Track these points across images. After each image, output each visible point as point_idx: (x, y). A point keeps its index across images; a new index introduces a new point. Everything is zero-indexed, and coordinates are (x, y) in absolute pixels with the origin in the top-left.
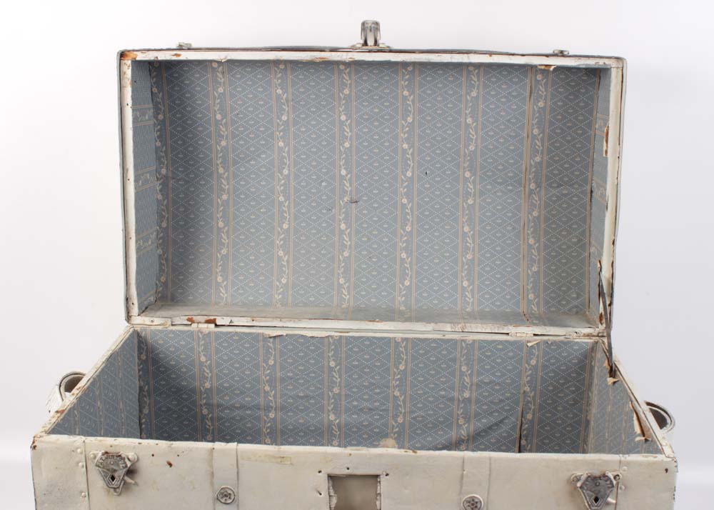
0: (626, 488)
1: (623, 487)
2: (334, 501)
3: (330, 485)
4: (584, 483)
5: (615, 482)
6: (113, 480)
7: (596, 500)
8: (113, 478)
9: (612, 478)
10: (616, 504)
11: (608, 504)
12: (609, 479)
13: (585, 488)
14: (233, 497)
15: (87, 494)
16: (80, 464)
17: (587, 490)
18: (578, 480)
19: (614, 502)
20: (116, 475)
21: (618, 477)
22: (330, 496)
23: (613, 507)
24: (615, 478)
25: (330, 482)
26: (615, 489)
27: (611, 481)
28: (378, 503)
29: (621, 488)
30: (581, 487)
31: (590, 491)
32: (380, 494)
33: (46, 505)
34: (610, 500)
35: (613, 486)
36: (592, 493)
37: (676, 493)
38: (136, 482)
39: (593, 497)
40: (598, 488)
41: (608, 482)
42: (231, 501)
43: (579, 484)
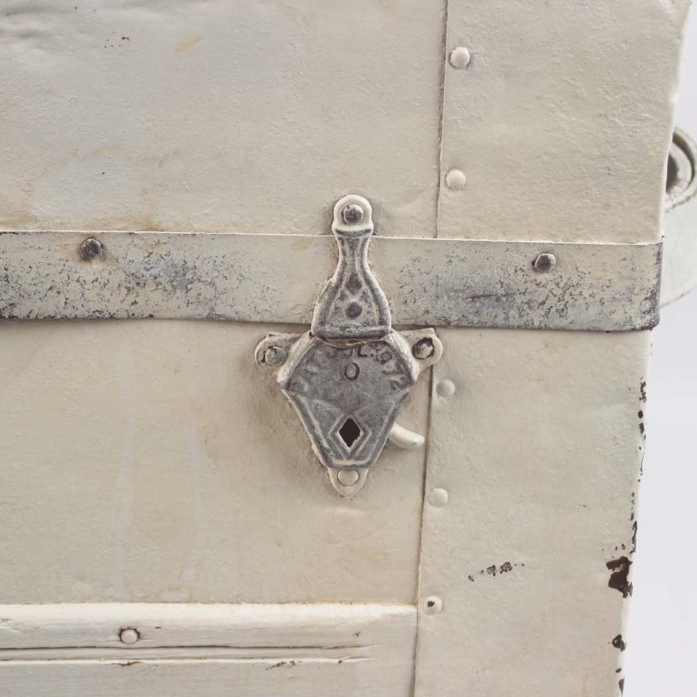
0: (459, 387)
1: (451, 386)
4: (297, 370)
5: (416, 367)
7: (350, 431)
9: (406, 349)
10: (427, 447)
11: (394, 448)
12: (395, 353)
13: (306, 388)
17: (314, 393)
18: (282, 359)
19: (419, 439)
21: (427, 349)
23: (415, 460)
24: (416, 350)
26: (420, 393)
27: (401, 362)
29: (441, 389)
30: (289, 385)
31: (325, 398)
34: (399, 431)
35: (409, 380)
36: (335, 410)
37: (647, 408)
39: (338, 422)
40: (354, 387)
41: (392, 365)
43: (282, 375)
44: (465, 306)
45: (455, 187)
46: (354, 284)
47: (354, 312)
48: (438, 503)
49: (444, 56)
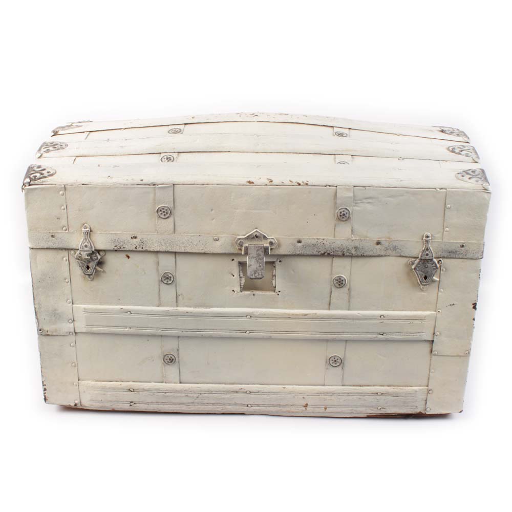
0: (446, 269)
1: (444, 269)
2: (243, 280)
3: (241, 269)
4: (416, 266)
5: (438, 266)
6: (88, 269)
7: (426, 278)
8: (88, 268)
9: (436, 262)
10: (439, 281)
11: (434, 281)
12: (434, 263)
13: (418, 269)
14: (172, 279)
15: (69, 280)
16: (64, 259)
17: (419, 271)
18: (413, 264)
19: (438, 279)
20: (90, 265)
21: (440, 262)
22: (240, 277)
23: (437, 284)
24: (438, 262)
25: (240, 267)
26: (438, 270)
27: (436, 264)
28: (274, 282)
29: (443, 270)
30: (415, 269)
31: (421, 271)
32: (275, 275)
33: (40, 289)
34: (435, 278)
35: (437, 268)
36: (423, 273)
37: (480, 274)
38: (104, 271)
39: (423, 276)
40: (427, 269)
41: (434, 265)
42: (171, 282)
43: (413, 267)
44: (448, 254)
45: (447, 231)
46: (427, 250)
47: (427, 255)
48: (441, 292)
49: (445, 207)
